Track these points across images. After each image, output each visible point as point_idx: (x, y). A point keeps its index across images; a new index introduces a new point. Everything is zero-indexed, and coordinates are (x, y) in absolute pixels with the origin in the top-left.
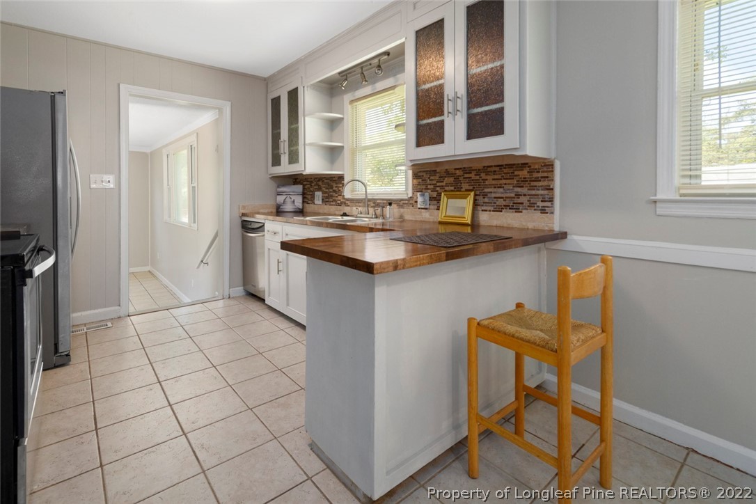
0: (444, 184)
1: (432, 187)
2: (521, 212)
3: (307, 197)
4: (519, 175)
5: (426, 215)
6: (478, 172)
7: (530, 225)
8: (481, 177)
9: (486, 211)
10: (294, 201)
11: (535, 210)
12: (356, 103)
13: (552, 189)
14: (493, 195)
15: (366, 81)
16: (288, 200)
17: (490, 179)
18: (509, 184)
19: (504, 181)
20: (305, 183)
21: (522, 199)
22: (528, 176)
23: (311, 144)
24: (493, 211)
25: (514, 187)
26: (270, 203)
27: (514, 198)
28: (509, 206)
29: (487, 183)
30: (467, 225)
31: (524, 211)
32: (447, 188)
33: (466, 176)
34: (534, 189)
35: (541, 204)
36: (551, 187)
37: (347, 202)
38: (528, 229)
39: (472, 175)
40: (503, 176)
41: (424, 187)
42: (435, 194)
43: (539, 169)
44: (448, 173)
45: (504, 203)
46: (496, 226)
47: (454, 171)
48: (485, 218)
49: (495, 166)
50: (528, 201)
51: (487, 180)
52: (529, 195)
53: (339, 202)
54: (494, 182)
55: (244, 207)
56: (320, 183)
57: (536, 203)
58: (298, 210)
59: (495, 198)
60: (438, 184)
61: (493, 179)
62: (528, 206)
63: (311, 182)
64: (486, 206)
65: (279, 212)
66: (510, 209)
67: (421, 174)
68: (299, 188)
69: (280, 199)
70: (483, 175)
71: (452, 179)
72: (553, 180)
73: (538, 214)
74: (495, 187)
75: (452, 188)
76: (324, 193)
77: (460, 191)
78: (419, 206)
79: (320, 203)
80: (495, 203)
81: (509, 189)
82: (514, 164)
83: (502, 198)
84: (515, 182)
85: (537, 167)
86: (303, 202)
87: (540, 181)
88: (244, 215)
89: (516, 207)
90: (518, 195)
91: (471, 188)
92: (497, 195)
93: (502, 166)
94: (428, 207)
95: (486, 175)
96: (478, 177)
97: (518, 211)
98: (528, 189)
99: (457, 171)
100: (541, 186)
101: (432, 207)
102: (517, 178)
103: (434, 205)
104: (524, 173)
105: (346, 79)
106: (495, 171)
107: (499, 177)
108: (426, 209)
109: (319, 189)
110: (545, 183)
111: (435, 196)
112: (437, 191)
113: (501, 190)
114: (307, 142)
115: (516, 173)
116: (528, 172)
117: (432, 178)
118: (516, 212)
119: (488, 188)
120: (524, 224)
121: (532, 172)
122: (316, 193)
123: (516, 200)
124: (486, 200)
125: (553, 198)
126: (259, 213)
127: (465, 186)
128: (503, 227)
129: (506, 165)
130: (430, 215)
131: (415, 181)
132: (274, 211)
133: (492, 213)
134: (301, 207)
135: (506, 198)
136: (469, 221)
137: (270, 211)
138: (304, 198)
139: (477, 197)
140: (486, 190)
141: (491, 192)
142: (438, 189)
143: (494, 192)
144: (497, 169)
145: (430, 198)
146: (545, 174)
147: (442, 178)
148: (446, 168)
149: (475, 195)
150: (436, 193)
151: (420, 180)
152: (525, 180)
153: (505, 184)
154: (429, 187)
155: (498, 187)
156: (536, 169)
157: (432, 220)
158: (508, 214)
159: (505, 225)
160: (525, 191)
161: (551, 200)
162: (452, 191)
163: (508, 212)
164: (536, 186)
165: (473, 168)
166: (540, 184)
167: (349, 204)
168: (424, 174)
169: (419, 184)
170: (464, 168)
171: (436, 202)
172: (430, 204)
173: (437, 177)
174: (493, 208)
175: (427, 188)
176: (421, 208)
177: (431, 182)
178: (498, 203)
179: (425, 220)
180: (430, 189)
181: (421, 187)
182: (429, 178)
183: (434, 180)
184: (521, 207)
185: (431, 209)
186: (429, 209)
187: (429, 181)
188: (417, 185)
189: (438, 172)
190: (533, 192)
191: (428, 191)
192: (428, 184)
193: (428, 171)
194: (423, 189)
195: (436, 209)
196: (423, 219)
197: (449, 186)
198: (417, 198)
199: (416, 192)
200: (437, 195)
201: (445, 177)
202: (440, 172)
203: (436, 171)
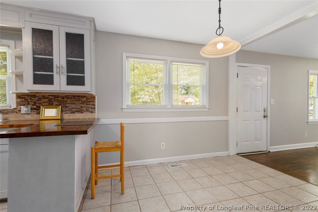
0: (42, 102)
1: (33, 103)
5: (29, 117)
6: (63, 98)
7: (87, 117)
9: (67, 113)
11: (88, 112)
13: (95, 105)
14: (70, 107)
17: (69, 101)
18: (78, 103)
19: (76, 102)
21: (83, 108)
24: (70, 113)
25: (80, 104)
28: (78, 111)
31: (84, 113)
32: (43, 104)
33: (55, 99)
35: (91, 110)
36: (94, 104)
38: (86, 119)
39: (60, 99)
41: (27, 103)
44: (44, 97)
45: (76, 110)
46: (72, 119)
47: (48, 96)
48: (67, 116)
49: (71, 96)
50: (86, 109)
51: (67, 101)
52: (86, 107)
54: (71, 102)
57: (89, 110)
59: (71, 108)
60: (37, 102)
61: (70, 101)
62: (86, 111)
64: (67, 111)
67: (24, 96)
70: (65, 99)
71: (47, 100)
72: (95, 102)
73: (90, 113)
74: (71, 104)
75: (47, 104)
77: (52, 105)
78: (22, 113)
80: (71, 110)
81: (78, 105)
82: (80, 96)
83: (75, 108)
84: (80, 102)
85: (89, 97)
90: (82, 107)
91: (59, 104)
92: (73, 107)
93: (75, 96)
94: (30, 113)
95: (67, 99)
96: (63, 100)
97: (82, 112)
99: (51, 97)
101: (32, 113)
103: (35, 112)
104: (84, 99)
106: (71, 98)
107: (74, 100)
108: (29, 114)
110: (92, 103)
111: (35, 108)
112: (37, 105)
113: (74, 105)
115: (81, 99)
117: (32, 99)
120: (84, 117)
121: (87, 99)
123: (81, 109)
124: (67, 109)
125: (95, 108)
127: (55, 103)
129: (76, 96)
130: (31, 117)
131: (18, 100)
133: (70, 114)
135: (76, 108)
139: (62, 108)
140: (67, 105)
141: (70, 106)
142: (37, 104)
144: (73, 97)
145: (31, 108)
146: (92, 100)
147: (40, 99)
148: (43, 95)
151: (23, 100)
152: (84, 102)
153: (76, 103)
154: (30, 103)
157: (32, 119)
158: (78, 114)
159: (76, 118)
160: (85, 105)
161: (94, 109)
162: (47, 105)
163: (77, 113)
164: (89, 104)
165: (60, 96)
166: (91, 103)
168: (27, 97)
169: (22, 101)
170: (55, 95)
171: (36, 110)
172: (31, 112)
173: (37, 99)
174: (70, 112)
175: (28, 104)
176: (24, 114)
177: (31, 101)
178: (73, 110)
179: (27, 119)
180: (31, 104)
181: (24, 103)
182: (30, 99)
183: (34, 100)
184: (83, 111)
185: (32, 114)
186: (31, 114)
187: (30, 100)
188: (21, 102)
189: (37, 96)
190: (88, 106)
191: (30, 105)
192: (30, 102)
193: (29, 95)
194: (25, 104)
195: (36, 114)
196: (26, 119)
197: (45, 103)
198: (21, 108)
199: (20, 105)
200: (36, 107)
201: (42, 99)
202: (39, 96)
203: (35, 96)
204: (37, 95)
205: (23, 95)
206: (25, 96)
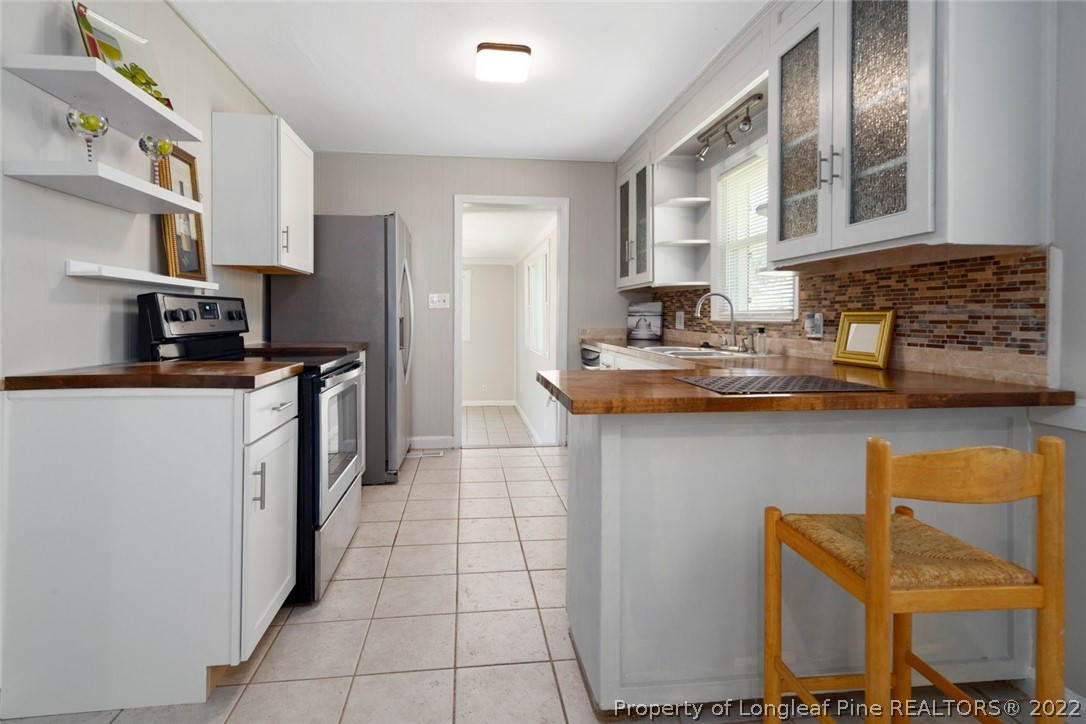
0: (846, 298)
1: (829, 303)
2: (980, 349)
3: (666, 320)
4: (976, 280)
5: (820, 350)
6: (903, 276)
8: (907, 285)
9: (916, 345)
10: (649, 325)
11: (1007, 346)
13: (1044, 306)
14: (929, 317)
16: (642, 322)
17: (922, 288)
18: (957, 297)
19: (948, 292)
20: (665, 299)
21: (982, 325)
22: (993, 281)
23: (662, 245)
24: (928, 346)
25: (966, 301)
26: (620, 326)
27: (967, 322)
28: (957, 337)
29: (917, 295)
30: (877, 368)
31: (985, 348)
32: (851, 306)
33: (883, 283)
34: (1006, 307)
35: (1019, 335)
36: (1042, 302)
37: (714, 327)
38: (994, 381)
39: (892, 282)
40: (946, 283)
41: (815, 303)
42: (832, 316)
43: (1015, 266)
44: (853, 280)
45: (948, 332)
46: (934, 374)
47: (861, 275)
48: (913, 357)
49: (932, 264)
50: (994, 328)
51: (917, 289)
52: (995, 318)
53: (704, 326)
54: (930, 294)
55: (584, 332)
56: (682, 299)
57: (1010, 334)
58: (655, 337)
59: (931, 322)
60: (838, 299)
61: (929, 289)
62: (994, 339)
63: (672, 298)
64: (914, 336)
65: (630, 340)
66: (959, 343)
68: (657, 307)
69: (633, 321)
70: (910, 282)
71: (859, 290)
72: (1045, 288)
73: (1012, 355)
74: (931, 303)
75: (859, 305)
76: (686, 313)
77: (871, 310)
78: (807, 335)
79: (682, 327)
80: (931, 332)
81: (957, 307)
82: (967, 260)
83: (945, 322)
84: (968, 293)
85: (1011, 263)
86: (663, 326)
87: (1018, 289)
88: (583, 342)
89: (969, 340)
90: (974, 318)
91: (890, 304)
92: (935, 317)
93: (945, 263)
94: (820, 336)
95: (916, 280)
96: (901, 286)
97: (974, 347)
98: (995, 307)
99: (868, 276)
100: (1019, 301)
101: (828, 336)
102: (973, 286)
103: (829, 332)
104: (987, 275)
105: (707, 145)
106: (932, 274)
107: (939, 283)
108: (818, 339)
109: (681, 308)
110: (1029, 294)
112: (835, 310)
113: (942, 308)
114: (656, 242)
115: (971, 276)
116: (994, 274)
117: (828, 287)
118: (970, 349)
119: (920, 304)
120: (987, 371)
121: (1001, 273)
122: (678, 314)
123: (971, 327)
124: (916, 326)
125: (1045, 323)
126: (603, 340)
127: (880, 301)
128: (946, 376)
129: (952, 262)
130: (824, 350)
131: (803, 293)
132: (624, 337)
133: (926, 349)
134: (659, 333)
135: (952, 322)
136: (880, 363)
137: (618, 337)
138: (664, 320)
139: (900, 321)
140: (916, 308)
141: (925, 312)
142: (837, 306)
143: (930, 312)
144: (936, 269)
145: (825, 321)
146: (1032, 277)
147: (843, 289)
149: (896, 317)
150: (834, 313)
151: (810, 292)
152: (987, 288)
153: (951, 297)
154: (823, 303)
155: (938, 303)
156: (1008, 267)
157: (824, 358)
158: (957, 352)
159: (950, 373)
160: (987, 309)
161: (1042, 327)
163: (955, 349)
164: (1010, 301)
165: (894, 270)
166: (1019, 295)
167: (716, 330)
168: (818, 283)
169: (809, 298)
170: (879, 270)
171: (832, 329)
172: (824, 332)
173: (836, 287)
174: (926, 341)
175: (820, 306)
176: (812, 338)
177: (826, 295)
178: (936, 332)
179: (817, 358)
180: (825, 307)
182: (823, 288)
183: (832, 292)
184: (980, 340)
185: (827, 340)
186: (823, 339)
187: (823, 292)
188: (807, 300)
189: (837, 279)
190: (1005, 312)
191: (823, 309)
192: (823, 299)
193: (822, 276)
194: (814, 306)
196: (815, 357)
197: (853, 302)
198: (804, 321)
199: (804, 311)
200: (834, 317)
201: (849, 286)
202: (840, 279)
203: (834, 276)
204: (838, 275)
206: (815, 281)
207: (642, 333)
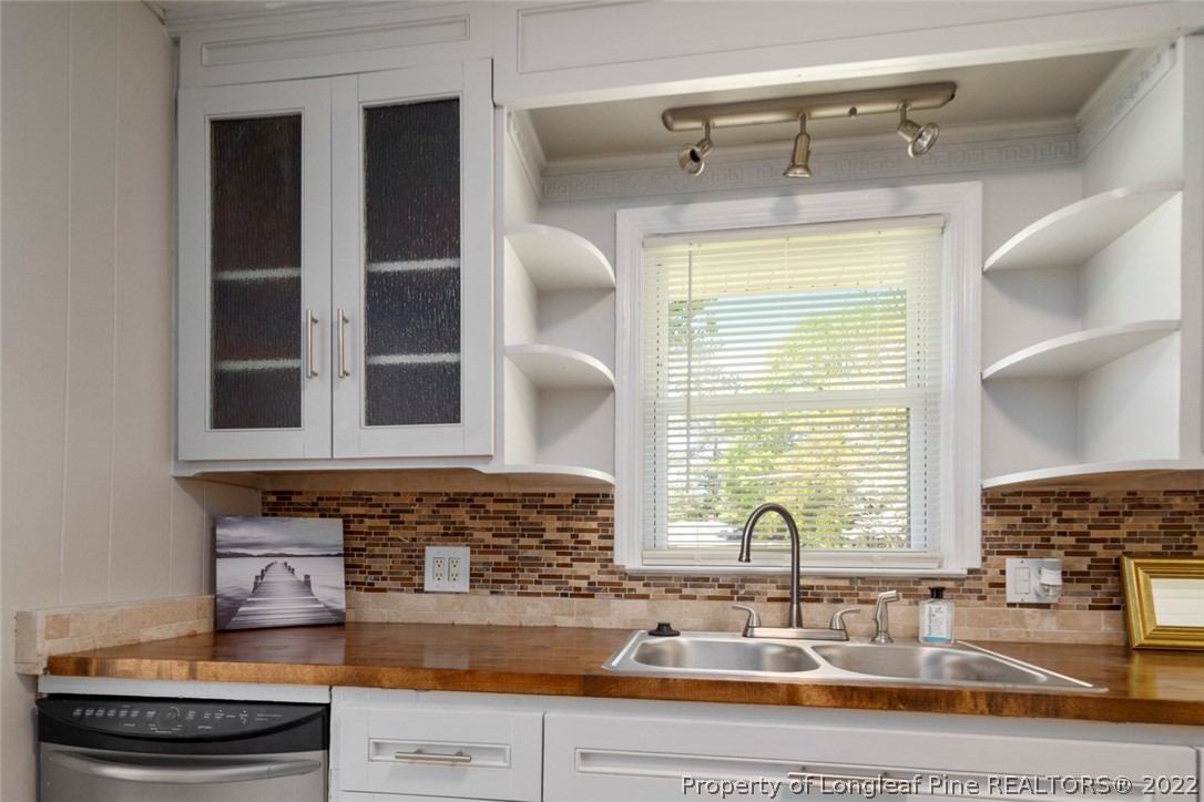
0: (1122, 533)
1: (1071, 540)
5: (1043, 625)
10: (307, 583)
12: (686, 248)
15: (806, 168)
16: (278, 576)
20: (352, 511)
26: (185, 598)
32: (1129, 547)
37: (627, 584)
41: (1037, 540)
53: (583, 584)
56: (461, 514)
58: (334, 619)
60: (1094, 534)
63: (398, 510)
65: (224, 630)
67: (1021, 502)
68: (330, 531)
71: (1154, 522)
75: (1159, 547)
76: (478, 548)
77: (1189, 555)
78: (1011, 597)
79: (463, 584)
94: (1057, 599)
99: (1178, 500)
101: (1071, 601)
103: (1080, 594)
108: (1047, 606)
109: (455, 534)
111: (1085, 568)
112: (1096, 553)
117: (1066, 514)
122: (431, 553)
130: (1063, 624)
131: (991, 520)
132: (204, 626)
142: (1093, 547)
145: (1064, 573)
147: (1109, 516)
148: (1132, 488)
151: (1018, 520)
154: (1055, 540)
157: (1065, 640)
167: (641, 590)
168: (1036, 503)
169: (1011, 531)
170: (1202, 492)
171: (1086, 587)
172: (1062, 593)
173: (1092, 512)
175: (1045, 546)
176: (1023, 605)
177: (1063, 527)
179: (1038, 639)
180: (1060, 547)
181: (1023, 540)
182: (1055, 514)
183: (1081, 520)
185: (1064, 607)
186: (1057, 606)
187: (1054, 522)
188: (1004, 533)
189: (1095, 500)
191: (1054, 552)
192: (1052, 533)
193: (1052, 493)
194: (1027, 546)
195: (1091, 608)
196: (1033, 638)
197: (1142, 540)
198: (1003, 572)
199: (999, 553)
200: (1089, 567)
201: (1126, 514)
202: (1105, 500)
203: (1088, 493)
204: (1096, 492)
205: (1019, 494)
206: (1028, 500)
207: (283, 607)
